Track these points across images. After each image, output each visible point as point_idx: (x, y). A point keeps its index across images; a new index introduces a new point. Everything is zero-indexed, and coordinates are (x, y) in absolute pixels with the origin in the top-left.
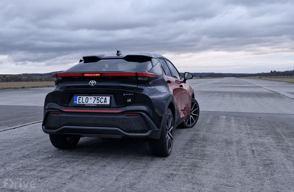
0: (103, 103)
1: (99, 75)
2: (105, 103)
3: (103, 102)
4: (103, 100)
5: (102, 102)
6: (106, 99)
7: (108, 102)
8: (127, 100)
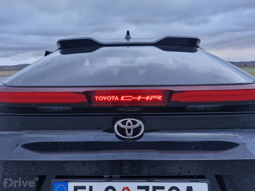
1: (160, 98)
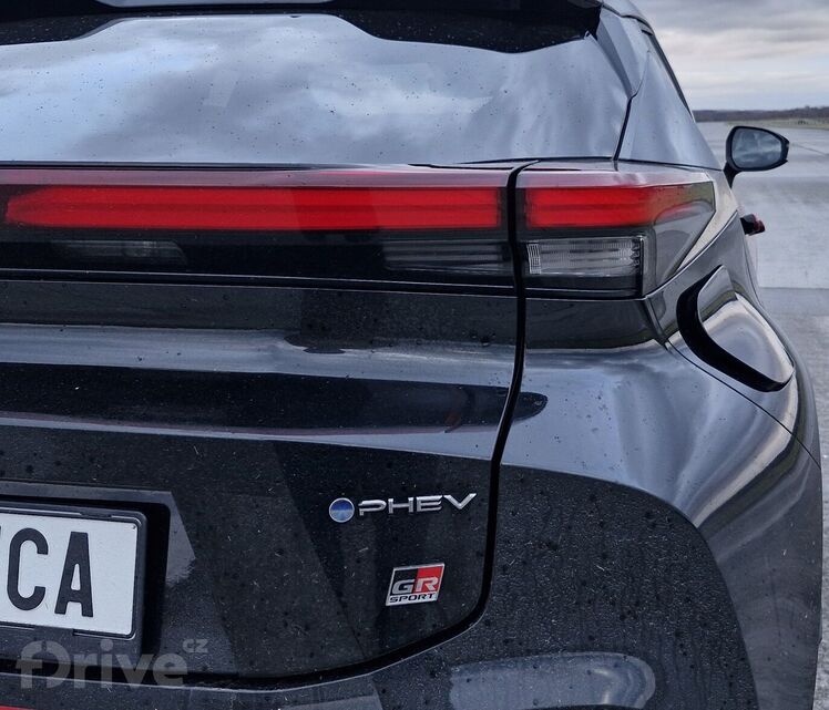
0: (44, 616)
2: (73, 618)
3: (40, 593)
4: (43, 571)
5: (26, 591)
6: (78, 548)
7: (114, 610)
8: (383, 589)
